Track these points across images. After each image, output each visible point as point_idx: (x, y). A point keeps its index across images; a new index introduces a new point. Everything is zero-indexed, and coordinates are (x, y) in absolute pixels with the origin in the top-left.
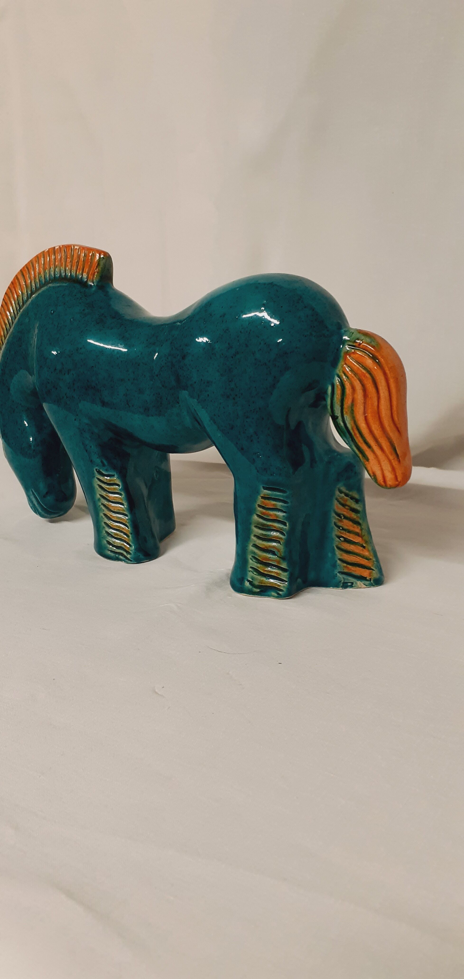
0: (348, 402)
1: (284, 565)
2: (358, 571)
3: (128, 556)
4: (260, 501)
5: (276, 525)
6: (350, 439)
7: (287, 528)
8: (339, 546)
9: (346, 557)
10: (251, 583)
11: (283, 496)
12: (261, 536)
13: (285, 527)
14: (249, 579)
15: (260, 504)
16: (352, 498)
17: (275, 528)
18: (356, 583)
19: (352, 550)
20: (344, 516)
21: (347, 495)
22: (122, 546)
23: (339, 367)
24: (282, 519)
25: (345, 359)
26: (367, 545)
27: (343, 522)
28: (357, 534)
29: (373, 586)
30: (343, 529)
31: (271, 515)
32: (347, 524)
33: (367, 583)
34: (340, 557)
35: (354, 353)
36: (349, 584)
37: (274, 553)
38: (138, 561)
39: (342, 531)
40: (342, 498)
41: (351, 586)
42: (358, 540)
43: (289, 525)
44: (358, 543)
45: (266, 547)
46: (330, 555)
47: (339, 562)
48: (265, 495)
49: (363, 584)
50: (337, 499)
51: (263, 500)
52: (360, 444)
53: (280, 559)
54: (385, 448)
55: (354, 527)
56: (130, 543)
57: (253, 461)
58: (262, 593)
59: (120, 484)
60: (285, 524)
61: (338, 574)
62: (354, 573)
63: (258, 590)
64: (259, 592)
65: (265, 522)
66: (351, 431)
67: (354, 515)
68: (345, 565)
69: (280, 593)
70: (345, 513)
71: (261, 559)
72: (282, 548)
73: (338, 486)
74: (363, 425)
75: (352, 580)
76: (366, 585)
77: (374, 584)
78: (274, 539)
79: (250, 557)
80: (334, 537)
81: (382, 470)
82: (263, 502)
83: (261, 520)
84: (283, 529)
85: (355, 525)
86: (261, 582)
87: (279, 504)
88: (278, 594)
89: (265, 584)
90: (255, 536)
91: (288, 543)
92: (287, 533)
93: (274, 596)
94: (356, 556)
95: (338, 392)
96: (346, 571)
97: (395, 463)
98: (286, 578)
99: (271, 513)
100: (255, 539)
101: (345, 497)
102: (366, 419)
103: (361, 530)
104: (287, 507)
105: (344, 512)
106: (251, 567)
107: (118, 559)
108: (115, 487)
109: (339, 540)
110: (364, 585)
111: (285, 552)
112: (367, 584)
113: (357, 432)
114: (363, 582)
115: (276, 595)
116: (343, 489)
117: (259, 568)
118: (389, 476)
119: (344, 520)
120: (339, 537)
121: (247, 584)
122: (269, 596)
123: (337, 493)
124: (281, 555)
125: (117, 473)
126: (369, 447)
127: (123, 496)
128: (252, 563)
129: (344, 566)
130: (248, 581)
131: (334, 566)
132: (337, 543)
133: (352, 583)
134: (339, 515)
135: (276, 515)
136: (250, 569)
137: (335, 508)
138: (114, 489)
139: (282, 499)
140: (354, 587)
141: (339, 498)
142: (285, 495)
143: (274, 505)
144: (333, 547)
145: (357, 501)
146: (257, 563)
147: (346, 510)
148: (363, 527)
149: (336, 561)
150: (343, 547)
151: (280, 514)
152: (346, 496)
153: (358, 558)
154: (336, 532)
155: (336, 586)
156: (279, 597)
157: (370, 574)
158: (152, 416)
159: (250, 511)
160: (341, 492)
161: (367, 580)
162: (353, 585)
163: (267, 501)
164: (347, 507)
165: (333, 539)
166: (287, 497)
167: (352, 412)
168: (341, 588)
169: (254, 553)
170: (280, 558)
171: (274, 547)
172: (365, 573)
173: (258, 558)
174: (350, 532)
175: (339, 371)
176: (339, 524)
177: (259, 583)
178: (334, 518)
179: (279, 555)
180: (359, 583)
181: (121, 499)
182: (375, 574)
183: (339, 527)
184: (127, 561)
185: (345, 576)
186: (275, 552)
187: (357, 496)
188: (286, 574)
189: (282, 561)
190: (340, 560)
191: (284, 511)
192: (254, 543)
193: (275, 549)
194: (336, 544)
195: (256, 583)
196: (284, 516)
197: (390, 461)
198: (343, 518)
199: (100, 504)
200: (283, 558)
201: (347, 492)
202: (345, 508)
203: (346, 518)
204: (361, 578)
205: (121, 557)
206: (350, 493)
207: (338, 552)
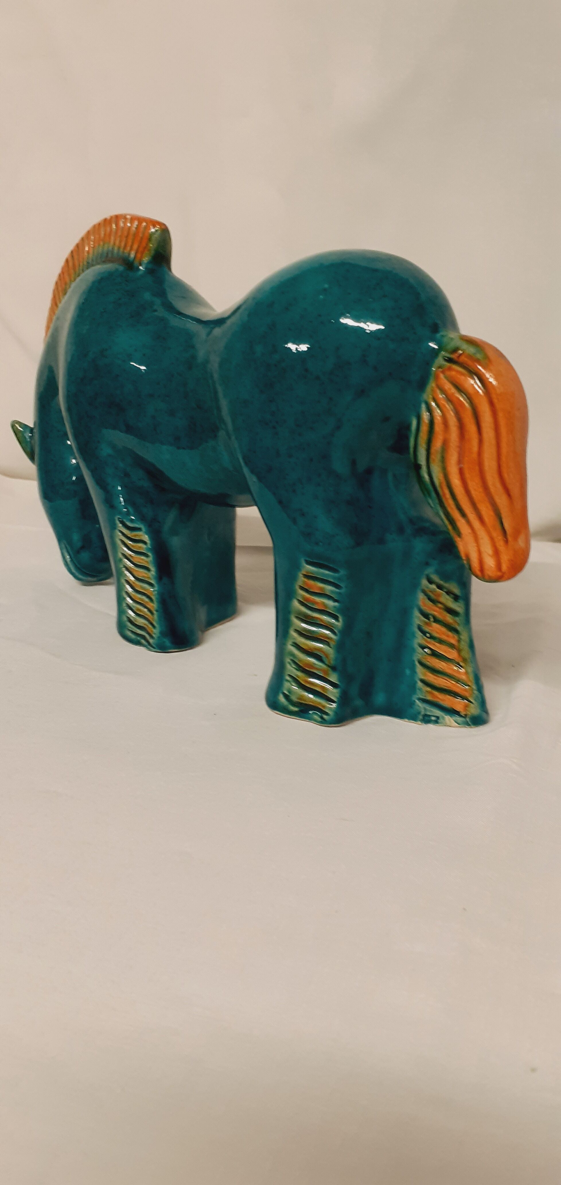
0: (437, 444)
1: (334, 678)
2: (447, 701)
3: (151, 641)
4: (301, 580)
5: (325, 618)
6: (437, 501)
7: (339, 624)
8: (424, 661)
9: (431, 678)
10: (286, 697)
11: (334, 578)
12: (303, 633)
13: (336, 623)
14: (286, 692)
15: (302, 586)
16: (449, 593)
17: (323, 622)
18: (443, 718)
19: (441, 668)
20: (434, 617)
21: (440, 587)
22: (144, 626)
23: (429, 389)
24: (332, 611)
25: (437, 378)
26: (466, 664)
27: (431, 627)
28: (452, 646)
29: (469, 725)
30: (432, 637)
31: (316, 603)
32: (436, 629)
33: (460, 719)
34: (423, 677)
35: (450, 369)
36: (433, 718)
37: (319, 658)
38: (162, 649)
39: (429, 640)
40: (432, 591)
41: (436, 722)
42: (452, 654)
43: (343, 620)
44: (453, 661)
45: (310, 649)
46: (408, 672)
47: (420, 684)
48: (307, 572)
49: (454, 720)
50: (424, 592)
51: (306, 580)
52: (449, 510)
53: (329, 669)
54: (486, 519)
55: (448, 636)
56: (155, 623)
57: (294, 521)
58: (302, 713)
59: (148, 542)
60: (336, 618)
61: (417, 701)
62: (442, 703)
63: (296, 709)
64: (296, 712)
65: (309, 612)
66: (439, 489)
67: (449, 618)
68: (429, 689)
69: (325, 717)
70: (436, 613)
71: (302, 664)
72: (332, 653)
73: (426, 572)
74: (456, 482)
75: (438, 712)
76: (458, 724)
77: (470, 723)
78: (321, 638)
79: (288, 660)
80: (416, 646)
81: (480, 553)
82: (304, 582)
83: (303, 609)
84: (334, 626)
85: (450, 633)
86: (301, 697)
87: (329, 588)
88: (322, 718)
89: (305, 701)
90: (296, 631)
91: (340, 647)
92: (340, 632)
93: (316, 721)
94: (447, 679)
95: (424, 428)
96: (429, 698)
97: (500, 544)
98: (335, 696)
99: (318, 599)
100: (295, 635)
101: (438, 590)
102: (461, 472)
103: (459, 641)
104: (340, 593)
105: (435, 611)
106: (290, 676)
107: (138, 643)
108: (140, 545)
109: (422, 651)
110: (456, 722)
111: (336, 659)
112: (459, 722)
113: (447, 492)
114: (455, 718)
115: (319, 719)
116: (435, 578)
117: (299, 678)
118: (490, 562)
119: (434, 624)
120: (423, 648)
121: (282, 699)
122: (310, 719)
123: (424, 582)
124: (330, 662)
125: (145, 526)
126: (464, 515)
127: (151, 559)
128: (291, 669)
129: (426, 691)
130: (285, 695)
131: (413, 688)
132: (420, 656)
133: (438, 718)
134: (426, 615)
135: (325, 605)
136: (288, 678)
137: (420, 603)
138: (140, 547)
139: (332, 580)
140: (441, 723)
141: (426, 589)
142: (336, 575)
143: (321, 589)
144: (414, 661)
145: (456, 598)
146: (297, 670)
147: (438, 609)
148: (462, 637)
149: (416, 682)
150: (428, 663)
151: (330, 603)
152: (438, 588)
153: (449, 682)
154: (419, 638)
155: (413, 718)
156: (323, 722)
157: (466, 706)
158: (184, 448)
159: (290, 595)
160: (431, 582)
161: (461, 716)
162: (439, 721)
163: (311, 582)
164: (440, 605)
165: (413, 650)
166: (339, 579)
167: (444, 460)
168: (420, 723)
169: (293, 655)
170: (329, 666)
171: (320, 649)
172: (458, 704)
173: (299, 663)
174: (441, 641)
175: (427, 395)
176: (426, 629)
177: (298, 699)
178: (417, 619)
179: (327, 663)
180: (448, 719)
181: (147, 562)
182: (474, 710)
183: (424, 633)
184: (149, 647)
185: (428, 707)
186: (321, 657)
187: (457, 591)
188: (335, 691)
189: (330, 671)
190: (422, 681)
191: (336, 599)
192: (293, 641)
193: (322, 653)
194: (418, 657)
195: (294, 698)
196: (335, 607)
197: (492, 539)
198: (432, 619)
199: (122, 566)
200: (334, 668)
201: (442, 582)
202: (436, 606)
203: (436, 620)
204: (453, 712)
205: (143, 641)
206: (446, 585)
207: (419, 669)
